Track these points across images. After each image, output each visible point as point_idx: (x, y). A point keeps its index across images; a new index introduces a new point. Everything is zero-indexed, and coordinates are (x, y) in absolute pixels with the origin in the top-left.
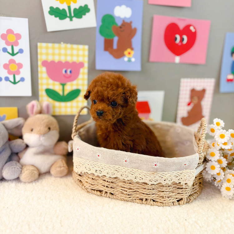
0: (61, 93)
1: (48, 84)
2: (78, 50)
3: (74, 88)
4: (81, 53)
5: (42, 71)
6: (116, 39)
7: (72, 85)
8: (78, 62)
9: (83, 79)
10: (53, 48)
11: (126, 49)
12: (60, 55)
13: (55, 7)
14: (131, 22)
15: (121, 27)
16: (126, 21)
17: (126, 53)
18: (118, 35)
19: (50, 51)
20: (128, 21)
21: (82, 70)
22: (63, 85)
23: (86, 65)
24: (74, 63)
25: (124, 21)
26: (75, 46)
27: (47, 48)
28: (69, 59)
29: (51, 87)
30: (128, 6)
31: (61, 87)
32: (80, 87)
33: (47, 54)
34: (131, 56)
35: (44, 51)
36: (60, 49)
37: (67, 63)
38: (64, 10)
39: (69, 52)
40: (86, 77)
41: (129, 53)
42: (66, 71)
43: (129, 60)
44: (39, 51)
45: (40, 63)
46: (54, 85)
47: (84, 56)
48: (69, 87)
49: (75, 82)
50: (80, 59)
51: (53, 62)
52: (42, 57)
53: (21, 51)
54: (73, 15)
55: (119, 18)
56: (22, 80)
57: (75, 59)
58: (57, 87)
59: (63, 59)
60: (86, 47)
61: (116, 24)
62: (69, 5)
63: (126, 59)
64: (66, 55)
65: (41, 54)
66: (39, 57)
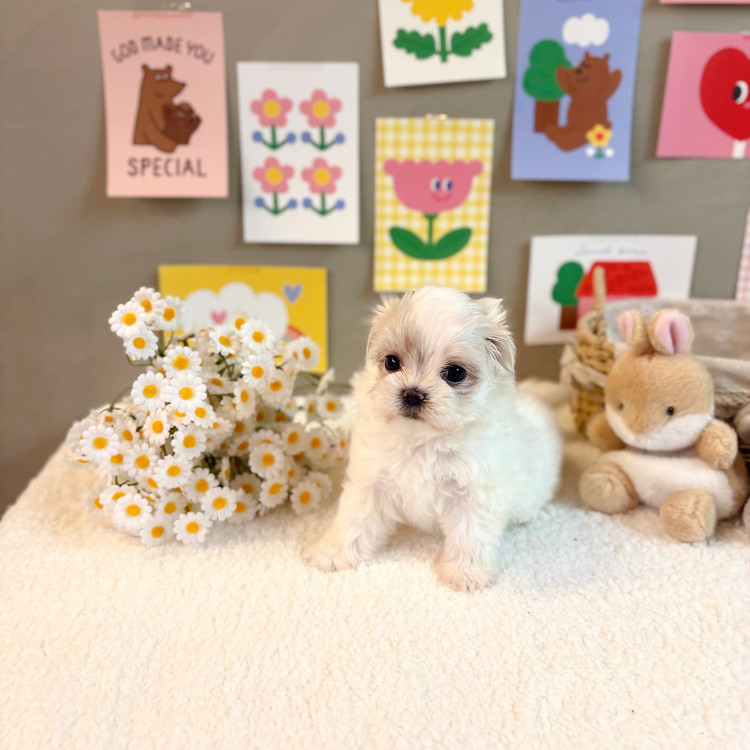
0: (424, 237)
1: (395, 216)
2: (469, 130)
3: (457, 224)
4: (476, 138)
5: (385, 184)
6: (565, 102)
7: (451, 219)
8: (467, 161)
9: (479, 203)
10: (411, 130)
11: (591, 127)
12: (425, 145)
14: (607, 57)
15: (578, 71)
16: (595, 54)
17: (591, 135)
18: (571, 90)
19: (404, 137)
20: (600, 54)
21: (476, 181)
22: (431, 218)
23: (488, 167)
24: (458, 165)
25: (587, 55)
26: (463, 123)
27: (397, 130)
28: (447, 155)
29: (402, 224)
30: (598, 15)
31: (425, 223)
32: (471, 224)
33: (397, 144)
34: (604, 143)
35: (390, 137)
36: (426, 130)
37: (442, 164)
39: (447, 137)
40: (486, 197)
41: (600, 137)
42: (438, 185)
43: (600, 155)
44: (379, 136)
45: (379, 166)
46: (409, 218)
47: (482, 145)
48: (445, 224)
49: (458, 211)
50: (475, 154)
51: (409, 163)
52: (385, 152)
53: (340, 139)
55: (575, 47)
56: (340, 205)
57: (461, 154)
58: (416, 224)
59: (433, 155)
60: (490, 124)
61: (568, 63)
63: (590, 151)
64: (440, 145)
65: (384, 144)
66: (379, 152)
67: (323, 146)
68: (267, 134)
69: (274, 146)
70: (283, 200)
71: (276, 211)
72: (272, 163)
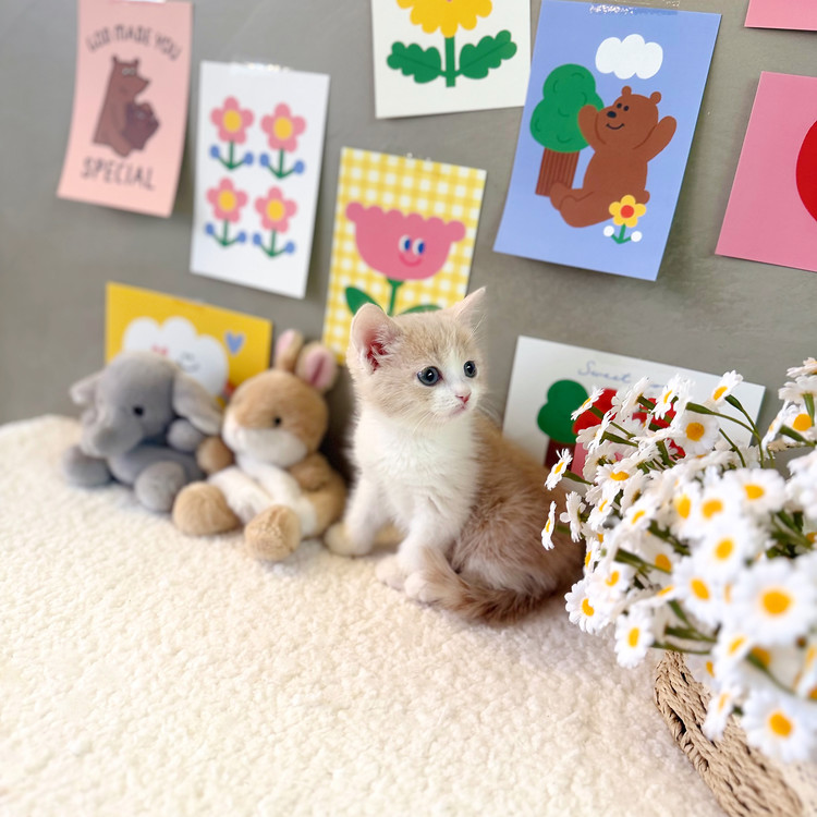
0: (385, 306)
1: (354, 274)
2: (454, 181)
3: (425, 299)
4: (461, 191)
5: (345, 233)
6: (586, 155)
7: (419, 290)
8: (446, 221)
9: (455, 278)
10: (383, 169)
12: (398, 190)
13: (407, 43)
14: (657, 97)
15: (612, 114)
17: (615, 208)
19: (373, 176)
21: (454, 248)
22: (395, 284)
23: (471, 233)
24: (435, 222)
25: (626, 90)
26: (446, 169)
27: (366, 165)
28: (423, 207)
29: (361, 285)
31: (387, 290)
32: (441, 302)
33: (364, 184)
34: (631, 222)
35: (356, 173)
36: (400, 172)
37: (415, 217)
38: (433, 51)
39: (425, 185)
40: (465, 271)
41: (627, 212)
42: (408, 245)
43: (621, 238)
44: (343, 171)
45: (341, 209)
46: (369, 279)
47: (467, 202)
48: (411, 296)
49: (429, 283)
50: (457, 213)
51: (376, 210)
52: (349, 191)
53: (299, 167)
54: (457, 67)
55: (611, 77)
56: (290, 248)
57: (439, 210)
58: (377, 289)
59: (405, 205)
62: (449, 36)
63: (609, 231)
64: (415, 193)
65: (349, 182)
66: (342, 190)
67: (280, 174)
68: (224, 149)
69: (231, 166)
70: (233, 231)
71: (225, 243)
72: (226, 184)
